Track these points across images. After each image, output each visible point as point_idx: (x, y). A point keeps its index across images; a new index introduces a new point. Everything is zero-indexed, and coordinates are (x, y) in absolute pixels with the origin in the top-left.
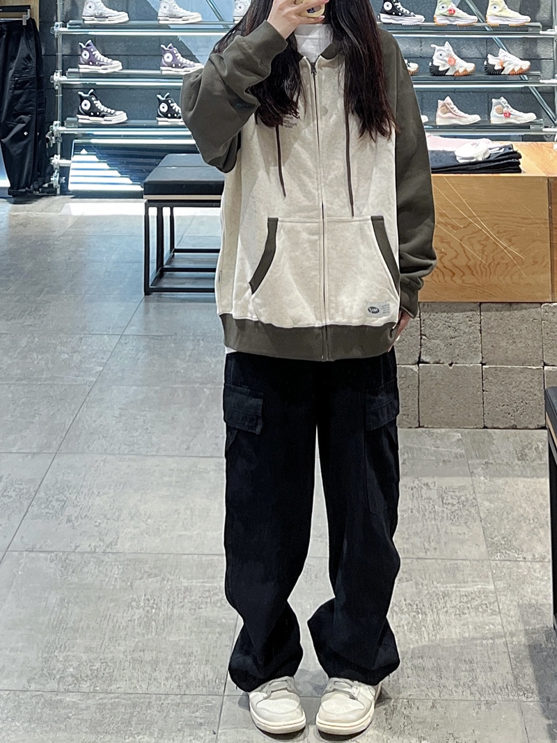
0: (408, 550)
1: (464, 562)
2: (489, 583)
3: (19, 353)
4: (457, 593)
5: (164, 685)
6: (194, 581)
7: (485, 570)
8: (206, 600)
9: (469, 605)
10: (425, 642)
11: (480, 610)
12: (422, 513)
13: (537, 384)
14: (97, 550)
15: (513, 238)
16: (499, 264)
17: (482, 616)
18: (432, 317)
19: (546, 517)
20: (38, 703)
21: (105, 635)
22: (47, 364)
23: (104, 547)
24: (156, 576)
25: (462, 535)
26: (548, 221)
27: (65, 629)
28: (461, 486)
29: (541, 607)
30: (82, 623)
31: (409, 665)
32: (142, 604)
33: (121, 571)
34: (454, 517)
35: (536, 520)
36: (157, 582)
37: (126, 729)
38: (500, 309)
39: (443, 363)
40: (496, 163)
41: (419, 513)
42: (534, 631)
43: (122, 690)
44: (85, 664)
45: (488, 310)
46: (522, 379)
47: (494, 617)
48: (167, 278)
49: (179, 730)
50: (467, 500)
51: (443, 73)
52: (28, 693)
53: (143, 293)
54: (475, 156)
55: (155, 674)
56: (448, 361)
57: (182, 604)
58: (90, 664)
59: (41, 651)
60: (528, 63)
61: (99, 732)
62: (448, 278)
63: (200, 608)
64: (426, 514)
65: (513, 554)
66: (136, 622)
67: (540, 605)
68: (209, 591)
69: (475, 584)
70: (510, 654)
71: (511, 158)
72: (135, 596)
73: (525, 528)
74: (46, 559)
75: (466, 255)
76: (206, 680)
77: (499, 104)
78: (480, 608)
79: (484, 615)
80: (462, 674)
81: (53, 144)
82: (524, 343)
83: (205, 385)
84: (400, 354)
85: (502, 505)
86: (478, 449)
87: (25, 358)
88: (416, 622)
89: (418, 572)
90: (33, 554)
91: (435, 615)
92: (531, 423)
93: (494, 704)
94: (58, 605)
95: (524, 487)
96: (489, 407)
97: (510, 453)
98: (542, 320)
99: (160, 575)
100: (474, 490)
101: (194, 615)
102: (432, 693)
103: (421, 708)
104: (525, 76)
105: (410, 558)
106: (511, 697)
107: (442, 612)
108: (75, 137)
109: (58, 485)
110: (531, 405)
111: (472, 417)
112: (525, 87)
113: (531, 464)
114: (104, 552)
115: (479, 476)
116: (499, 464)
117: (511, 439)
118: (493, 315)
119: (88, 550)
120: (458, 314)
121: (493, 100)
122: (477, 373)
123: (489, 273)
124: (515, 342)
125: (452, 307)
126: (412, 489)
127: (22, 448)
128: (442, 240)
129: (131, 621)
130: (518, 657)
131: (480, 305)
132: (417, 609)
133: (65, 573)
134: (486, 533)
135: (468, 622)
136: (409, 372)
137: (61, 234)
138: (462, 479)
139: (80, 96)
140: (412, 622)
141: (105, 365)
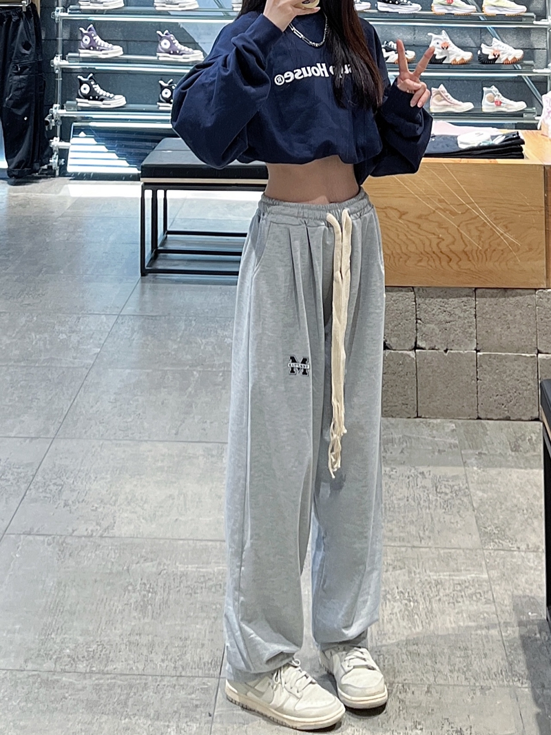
0: (403, 539)
1: (458, 551)
2: (482, 572)
3: (17, 333)
4: (451, 581)
5: (160, 665)
6: (190, 566)
7: (479, 559)
8: (201, 585)
9: (463, 593)
10: (419, 629)
11: (474, 598)
12: (417, 501)
13: (530, 372)
14: (94, 534)
15: (509, 225)
16: (494, 250)
17: (477, 605)
18: (427, 301)
19: (541, 508)
20: (35, 683)
21: (101, 618)
22: (45, 344)
23: (101, 532)
24: (152, 561)
25: (455, 524)
26: (544, 209)
27: (63, 612)
28: (455, 476)
29: (536, 598)
30: (78, 606)
31: (404, 651)
32: (139, 588)
33: (118, 555)
34: (447, 506)
35: (530, 511)
36: (153, 566)
37: (122, 710)
38: (495, 295)
39: (438, 349)
41: (414, 501)
43: (119, 670)
44: (82, 646)
45: (483, 296)
46: (516, 367)
47: (489, 606)
48: (161, 259)
49: (175, 712)
50: (460, 489)
51: (440, 62)
52: (25, 672)
53: (140, 274)
54: (472, 142)
55: (151, 656)
56: (442, 347)
57: (178, 589)
58: (86, 646)
59: (38, 634)
60: (521, 52)
62: (444, 263)
63: (195, 593)
64: (422, 502)
65: (506, 544)
66: (133, 605)
67: (535, 595)
68: (204, 576)
69: (468, 572)
70: (505, 642)
71: (514, 144)
72: (131, 580)
73: (519, 519)
74: (43, 542)
75: (463, 241)
76: (202, 661)
77: (491, 93)
78: (473, 596)
79: (479, 604)
80: (457, 659)
81: (53, 127)
82: (518, 328)
83: (194, 368)
84: (396, 339)
85: (495, 496)
86: (471, 440)
87: (23, 337)
88: (408, 610)
89: (411, 561)
90: (30, 538)
91: (428, 603)
92: (524, 415)
93: (489, 689)
94: (55, 588)
95: (518, 478)
96: (483, 397)
97: (504, 444)
98: (536, 306)
99: (156, 560)
100: (467, 479)
101: (189, 599)
102: (427, 678)
103: (416, 693)
104: (518, 65)
105: (405, 546)
106: (506, 683)
107: (436, 601)
108: (74, 120)
109: (56, 469)
110: (525, 395)
111: (466, 407)
112: (519, 76)
113: (525, 455)
114: (101, 536)
115: (472, 466)
116: (493, 455)
117: (505, 430)
118: (488, 301)
119: (85, 534)
120: (453, 299)
121: (485, 89)
122: (472, 361)
123: (484, 259)
124: (509, 328)
125: (447, 292)
126: (409, 478)
127: (20, 433)
128: (440, 226)
129: (128, 604)
130: (513, 645)
131: (475, 291)
132: (409, 596)
133: (62, 557)
134: (479, 522)
135: (462, 611)
136: (407, 358)
137: (60, 214)
138: (455, 469)
139: (80, 80)
140: (403, 610)
141: (102, 347)
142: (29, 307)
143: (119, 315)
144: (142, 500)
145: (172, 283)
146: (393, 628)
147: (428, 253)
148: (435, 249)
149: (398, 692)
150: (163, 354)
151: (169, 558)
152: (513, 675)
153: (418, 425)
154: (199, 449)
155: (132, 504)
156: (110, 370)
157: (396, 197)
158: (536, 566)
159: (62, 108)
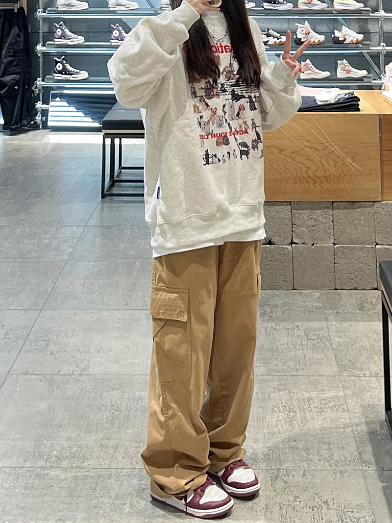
0: (285, 371)
1: (323, 377)
2: (340, 391)
3: (15, 239)
4: (318, 398)
5: (122, 462)
6: (144, 393)
7: (337, 383)
9: (327, 406)
10: (297, 430)
11: (335, 409)
12: (294, 345)
13: (371, 258)
14: (75, 373)
15: (356, 157)
16: (346, 175)
17: (336, 413)
18: (299, 212)
19: (380, 347)
20: (31, 476)
21: (81, 429)
22: (34, 247)
23: (79, 371)
24: (118, 390)
25: (321, 360)
26: (379, 145)
27: (52, 426)
28: (320, 328)
29: (377, 407)
30: (64, 421)
31: (287, 446)
32: (109, 408)
33: (94, 387)
34: (315, 348)
35: (372, 349)
36: (119, 393)
37: (93, 493)
38: (346, 206)
39: (308, 244)
40: (343, 105)
41: (292, 345)
42: (372, 422)
43: (92, 465)
45: (338, 208)
46: (361, 254)
47: (344, 413)
48: (117, 187)
49: (129, 494)
50: (324, 337)
52: (24, 469)
53: (101, 197)
54: (329, 100)
55: (115, 455)
56: (310, 242)
57: (136, 408)
59: (33, 441)
60: (362, 36)
62: (311, 185)
64: (297, 346)
65: (356, 372)
66: (105, 420)
67: (376, 405)
69: (330, 392)
70: (356, 438)
71: (353, 101)
72: (104, 403)
73: (364, 355)
74: (36, 379)
75: (324, 169)
77: (343, 64)
78: (334, 407)
79: (338, 412)
80: (323, 452)
81: (37, 94)
82: (362, 229)
83: (136, 260)
84: (278, 237)
85: (348, 340)
86: (331, 304)
87: (19, 242)
88: (289, 418)
89: (290, 385)
90: (27, 377)
91: (303, 413)
92: (367, 286)
93: (346, 473)
94: (47, 410)
95: (363, 328)
96: (338, 275)
97: (353, 305)
98: (375, 213)
99: (120, 389)
100: (328, 329)
102: (303, 465)
103: (295, 476)
104: (360, 45)
105: (286, 376)
106: (357, 467)
107: (308, 411)
108: (52, 89)
109: (44, 330)
110: (367, 273)
111: (328, 282)
112: (360, 52)
113: (368, 313)
114: (80, 375)
115: (332, 321)
116: (346, 313)
117: (354, 297)
118: (342, 210)
119: (68, 373)
120: (318, 210)
121: (338, 61)
122: (330, 251)
123: (339, 181)
124: (356, 229)
125: (313, 205)
126: (288, 330)
127: (18, 306)
128: (308, 158)
129: (101, 419)
130: (361, 441)
131: (332, 204)
132: (289, 409)
133: (51, 389)
134: (337, 358)
135: (326, 417)
136: (286, 250)
137: (43, 156)
138: (320, 323)
139: (55, 60)
140: (286, 418)
141: (74, 248)
142: (23, 222)
143: (85, 226)
144: (107, 349)
145: (123, 203)
146: (279, 430)
147: (299, 178)
148: (305, 175)
149: (283, 476)
150: (116, 251)
151: (129, 387)
152: (362, 462)
153: (294, 294)
154: (142, 315)
155: (101, 352)
156: (80, 263)
157: (277, 139)
158: (377, 386)
159: (43, 80)
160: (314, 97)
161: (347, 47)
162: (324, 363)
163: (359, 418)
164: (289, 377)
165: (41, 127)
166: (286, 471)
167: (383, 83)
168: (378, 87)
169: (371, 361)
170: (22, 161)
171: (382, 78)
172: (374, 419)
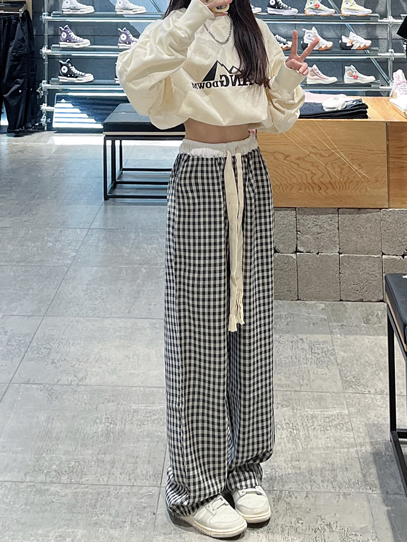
0: (289, 385)
1: (327, 394)
2: (344, 408)
3: (19, 242)
4: (322, 416)
5: (119, 478)
6: (140, 405)
7: (341, 400)
8: (147, 419)
9: (330, 424)
10: (300, 449)
11: (339, 427)
12: (298, 359)
13: (377, 268)
14: (73, 383)
15: (362, 164)
16: (352, 182)
17: (340, 432)
18: (304, 217)
19: (385, 363)
20: (32, 491)
21: (78, 442)
22: (37, 250)
23: (77, 381)
24: (113, 402)
25: (325, 375)
26: (386, 152)
27: (51, 438)
28: (324, 341)
29: (381, 426)
30: (62, 434)
31: (290, 466)
32: (104, 421)
33: (89, 398)
34: (319, 362)
35: (377, 365)
36: (114, 406)
37: (93, 510)
38: (352, 213)
39: (312, 252)
40: (351, 112)
41: (296, 359)
42: (377, 443)
43: (90, 481)
44: (64, 463)
45: (343, 214)
46: (367, 264)
47: (348, 432)
49: (130, 512)
50: (328, 350)
52: (25, 483)
53: (103, 199)
54: (336, 107)
55: (113, 470)
56: (315, 251)
57: (131, 421)
58: (67, 463)
59: (34, 454)
60: (370, 42)
61: (73, 513)
62: (316, 191)
63: (143, 424)
64: (301, 360)
65: (361, 388)
66: (100, 433)
67: (381, 425)
68: (150, 412)
69: (334, 409)
70: (360, 459)
71: (361, 108)
72: (99, 415)
73: (369, 371)
74: (37, 389)
75: (329, 175)
76: (149, 474)
77: (350, 70)
78: (338, 426)
79: (342, 431)
80: (327, 472)
81: (42, 96)
82: (369, 238)
83: (142, 266)
84: (282, 245)
85: (353, 354)
86: (336, 316)
87: (22, 245)
88: (292, 436)
89: (294, 401)
90: (28, 386)
91: (306, 431)
92: (372, 298)
93: (349, 495)
94: (46, 421)
95: (369, 342)
96: (344, 286)
97: (358, 318)
98: (381, 220)
99: (116, 401)
100: (333, 343)
101: (139, 429)
102: (306, 486)
103: (298, 497)
104: (368, 51)
105: (290, 391)
106: (361, 490)
107: (311, 429)
108: (57, 91)
109: (46, 338)
110: (373, 284)
111: (333, 293)
112: (368, 58)
113: (374, 326)
114: (78, 385)
115: (337, 334)
116: (351, 326)
117: (359, 309)
118: (347, 217)
119: (67, 383)
120: (322, 216)
121: (346, 67)
122: (336, 260)
123: (344, 188)
124: (362, 237)
125: (318, 211)
126: (292, 343)
127: (21, 312)
128: (313, 164)
129: (96, 432)
130: (366, 461)
131: (338, 210)
132: (292, 426)
133: (50, 399)
134: (342, 373)
135: (330, 436)
136: (290, 258)
137: (48, 158)
138: (324, 335)
139: (60, 63)
140: (289, 436)
141: (77, 251)
142: (27, 223)
143: (89, 229)
144: (106, 359)
145: (126, 205)
146: (282, 448)
147: (305, 184)
148: (310, 181)
149: (286, 497)
150: (119, 256)
151: (125, 399)
152: (366, 485)
153: (299, 305)
154: (146, 323)
155: (99, 362)
156: (83, 268)
157: (282, 145)
158: (382, 404)
159: (48, 83)
160: (321, 104)
161: (354, 53)
162: (328, 379)
163: (364, 438)
164: (293, 392)
165: (46, 129)
166: (289, 493)
167: (391, 89)
168: (386, 94)
169: (377, 377)
170: (26, 162)
171: (391, 84)
172: (378, 440)
